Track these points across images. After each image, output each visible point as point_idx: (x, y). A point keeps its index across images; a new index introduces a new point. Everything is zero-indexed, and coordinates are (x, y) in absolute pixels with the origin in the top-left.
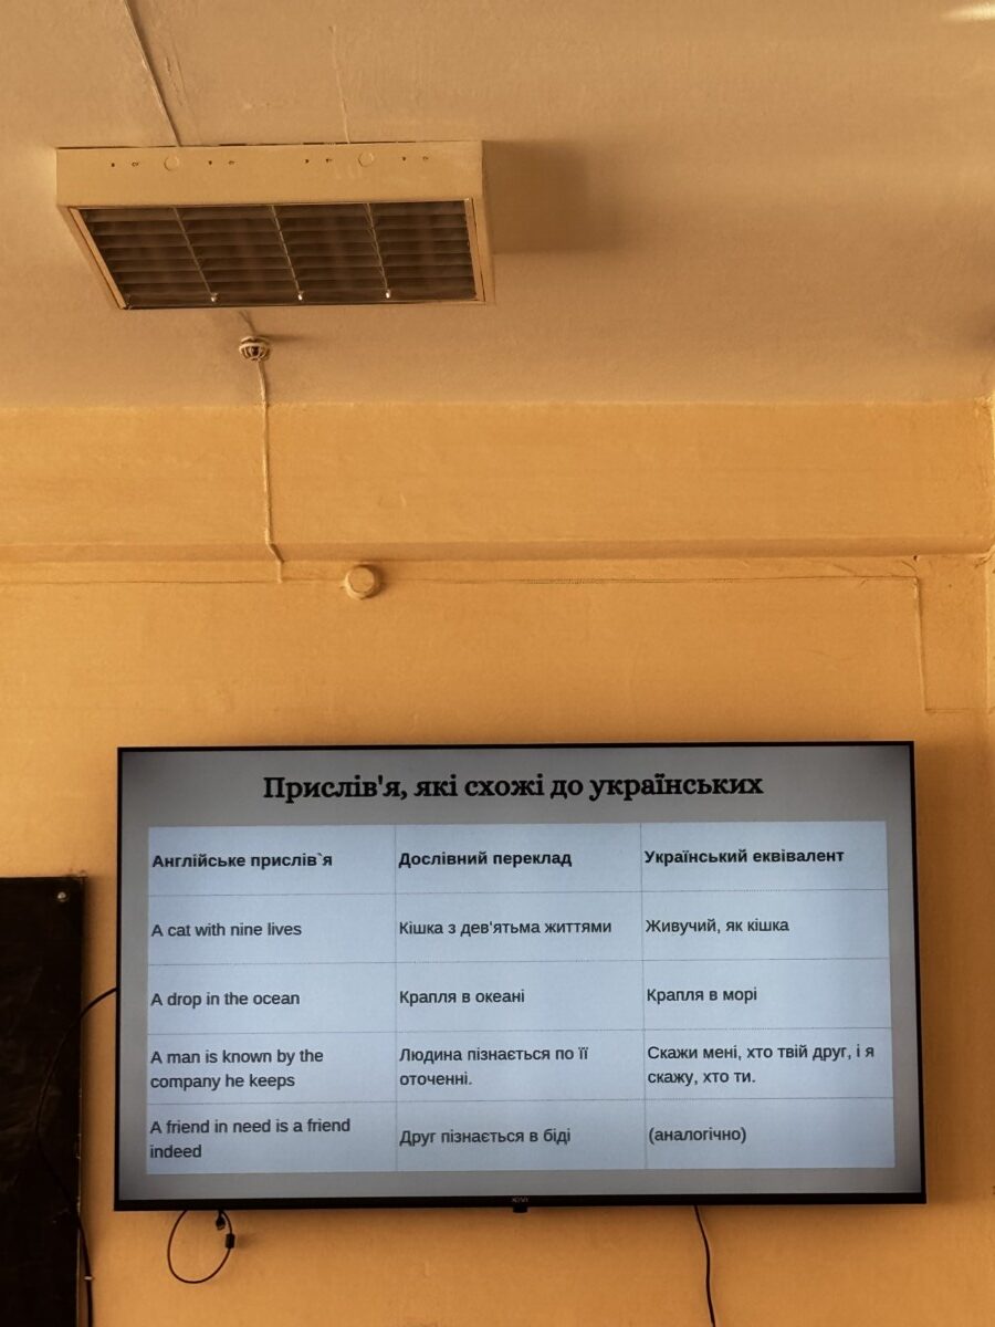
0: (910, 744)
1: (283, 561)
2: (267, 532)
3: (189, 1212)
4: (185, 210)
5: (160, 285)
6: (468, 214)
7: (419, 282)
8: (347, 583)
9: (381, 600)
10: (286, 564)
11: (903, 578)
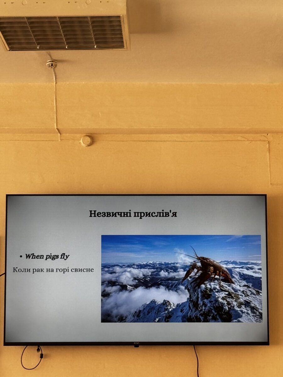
0: (265, 195)
2: (55, 125)
3: (28, 346)
4: (29, 18)
5: (21, 43)
6: (122, 20)
7: (105, 42)
8: (81, 141)
9: (92, 147)
10: (62, 135)
11: (264, 141)
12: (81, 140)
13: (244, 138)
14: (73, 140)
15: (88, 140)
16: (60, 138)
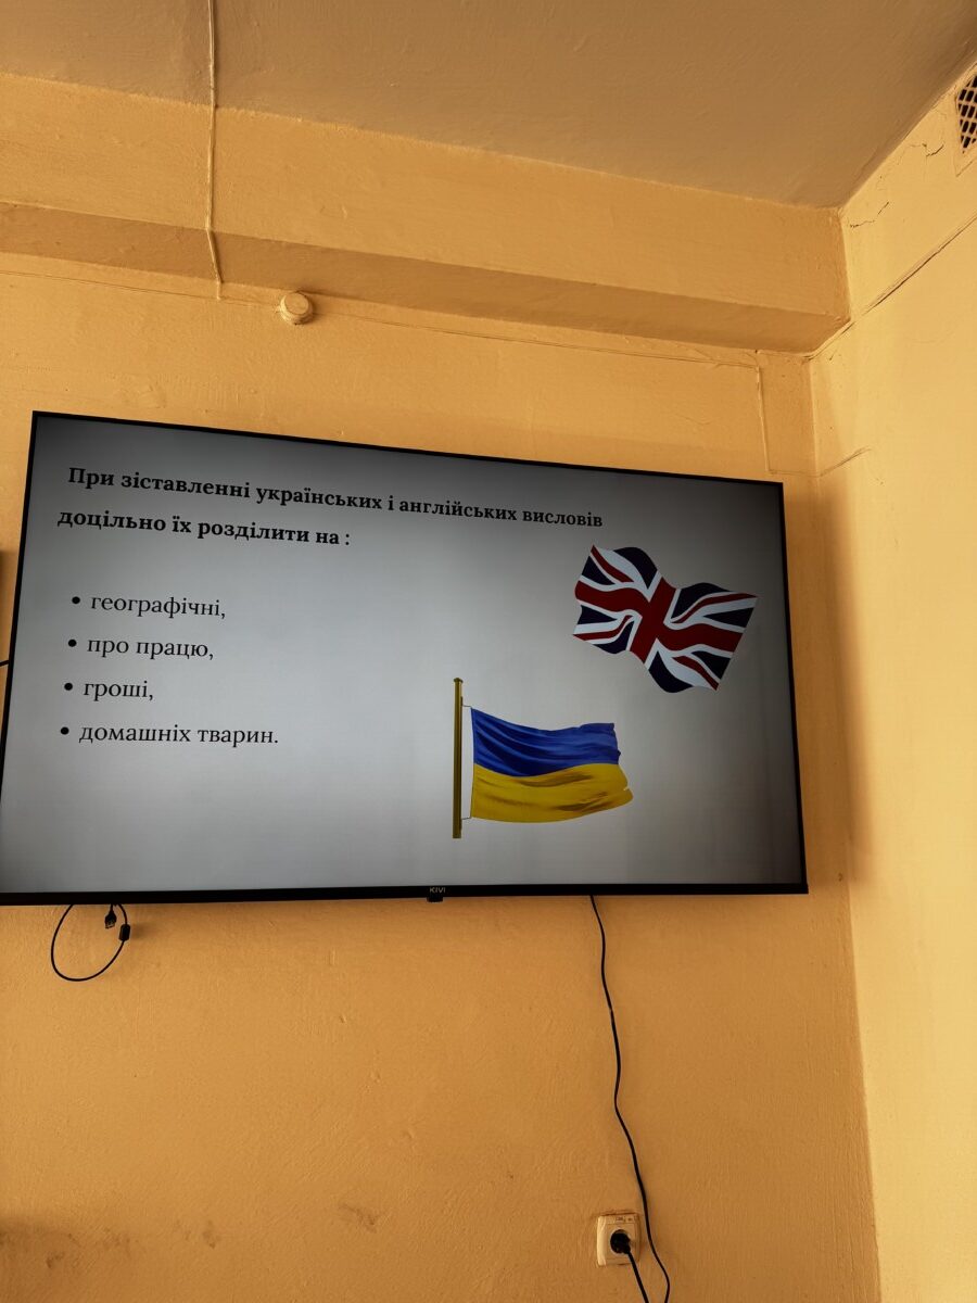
0: (779, 485)
1: (222, 282)
2: (208, 219)
3: (77, 905)
8: (282, 308)
9: (312, 328)
10: (226, 284)
11: (750, 366)
12: (283, 301)
13: (700, 353)
14: (258, 302)
15: (303, 305)
16: (221, 292)
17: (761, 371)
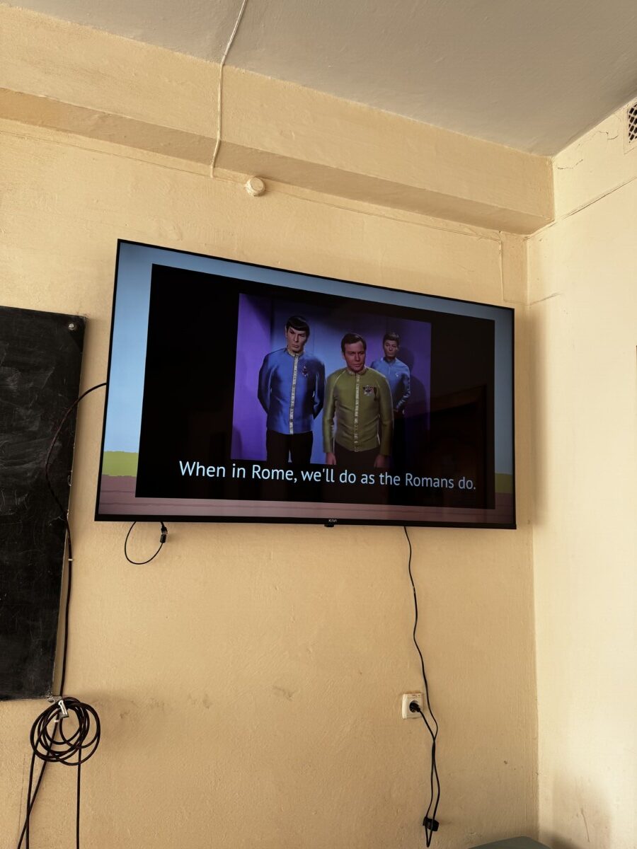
0: (512, 310)
8: (248, 185)
9: (265, 199)
10: (216, 168)
11: (496, 240)
12: (249, 182)
13: (472, 231)
14: (234, 181)
15: (260, 185)
16: (214, 173)
17: (502, 243)
